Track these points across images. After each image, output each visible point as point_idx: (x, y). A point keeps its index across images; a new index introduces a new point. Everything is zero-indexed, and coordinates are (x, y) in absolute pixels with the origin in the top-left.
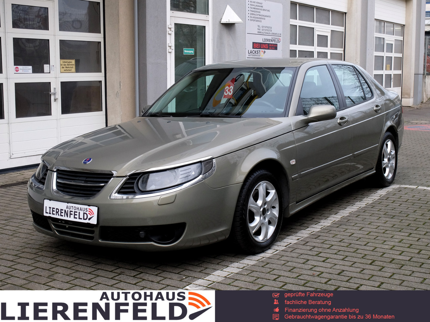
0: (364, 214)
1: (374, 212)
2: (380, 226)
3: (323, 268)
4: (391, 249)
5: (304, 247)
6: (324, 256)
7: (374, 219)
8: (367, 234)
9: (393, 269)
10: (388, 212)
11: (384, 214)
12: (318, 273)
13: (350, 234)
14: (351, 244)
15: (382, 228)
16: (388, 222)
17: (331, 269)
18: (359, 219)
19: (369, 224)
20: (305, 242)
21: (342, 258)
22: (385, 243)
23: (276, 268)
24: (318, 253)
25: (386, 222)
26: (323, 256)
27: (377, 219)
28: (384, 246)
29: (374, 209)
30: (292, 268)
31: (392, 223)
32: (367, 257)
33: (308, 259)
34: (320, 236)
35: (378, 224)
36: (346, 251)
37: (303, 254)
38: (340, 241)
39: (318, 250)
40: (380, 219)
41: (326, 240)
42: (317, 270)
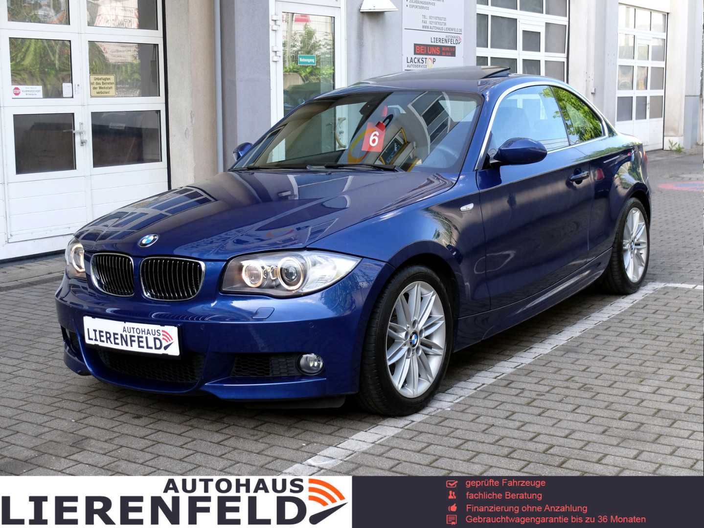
0: (606, 334)
1: (624, 329)
2: (633, 354)
3: (539, 427)
4: (654, 393)
5: (507, 391)
6: (542, 405)
7: (624, 341)
8: (613, 367)
9: (660, 428)
10: (646, 330)
11: (640, 333)
12: (532, 435)
13: (583, 368)
14: (586, 384)
15: (637, 356)
16: (648, 347)
17: (553, 429)
18: (599, 342)
19: (615, 351)
20: (507, 382)
21: (572, 409)
22: (642, 383)
23: (459, 427)
24: (530, 400)
25: (644, 346)
26: (539, 406)
27: (629, 342)
28: (642, 387)
29: (624, 325)
30: (486, 427)
31: (655, 348)
32: (615, 406)
33: (513, 410)
34: (532, 371)
35: (631, 351)
36: (577, 397)
37: (506, 402)
38: (567, 380)
39: (530, 396)
40: (634, 341)
41: (543, 379)
42: (529, 430)
